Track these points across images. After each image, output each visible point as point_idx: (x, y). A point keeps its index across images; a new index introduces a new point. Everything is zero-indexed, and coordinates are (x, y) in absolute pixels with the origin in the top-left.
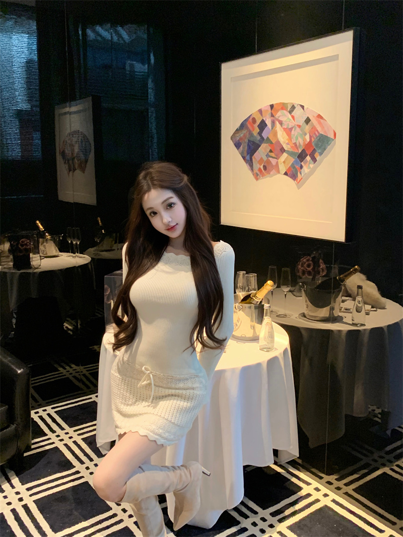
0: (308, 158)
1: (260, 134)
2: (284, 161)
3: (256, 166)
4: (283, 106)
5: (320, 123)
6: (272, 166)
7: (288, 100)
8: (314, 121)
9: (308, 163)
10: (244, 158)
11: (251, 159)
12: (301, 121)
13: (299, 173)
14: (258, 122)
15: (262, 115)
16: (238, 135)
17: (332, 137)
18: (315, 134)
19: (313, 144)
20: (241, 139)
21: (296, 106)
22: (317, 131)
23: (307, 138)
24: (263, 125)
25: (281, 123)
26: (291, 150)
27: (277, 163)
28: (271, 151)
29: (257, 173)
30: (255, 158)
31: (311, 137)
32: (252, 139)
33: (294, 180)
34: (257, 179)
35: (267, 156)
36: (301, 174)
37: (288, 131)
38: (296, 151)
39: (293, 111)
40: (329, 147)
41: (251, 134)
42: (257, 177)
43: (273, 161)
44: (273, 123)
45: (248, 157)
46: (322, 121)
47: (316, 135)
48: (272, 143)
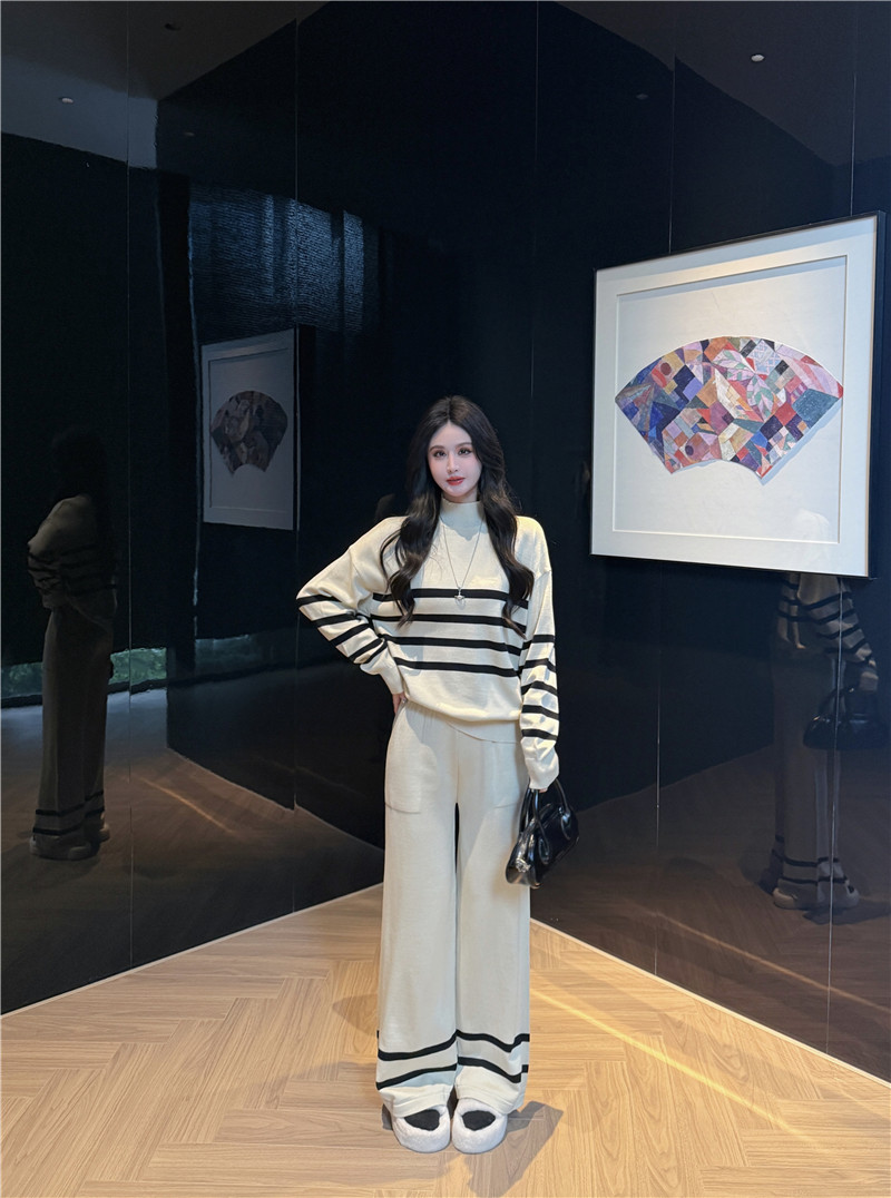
0: (784, 431)
1: (679, 391)
2: (731, 438)
3: (671, 448)
4: (730, 343)
5: (808, 372)
6: (706, 447)
7: (740, 332)
8: (794, 367)
9: (783, 440)
10: (644, 434)
11: (660, 437)
12: (769, 368)
13: (763, 458)
14: (675, 371)
15: (682, 358)
16: (629, 394)
17: (835, 393)
18: (798, 389)
19: (794, 408)
20: (637, 400)
21: (756, 342)
22: (803, 384)
23: (782, 396)
24: (685, 376)
25: (724, 372)
26: (747, 418)
27: (717, 441)
28: (702, 421)
29: (671, 460)
30: (667, 434)
31: (788, 395)
32: (661, 401)
33: (754, 470)
34: (672, 471)
35: (695, 429)
36: (768, 459)
37: (741, 386)
38: (758, 419)
39: (750, 351)
40: (828, 412)
41: (659, 393)
42: (671, 467)
43: (709, 439)
44: (708, 373)
45: (653, 433)
46: (812, 367)
47: (800, 393)
48: (705, 406)
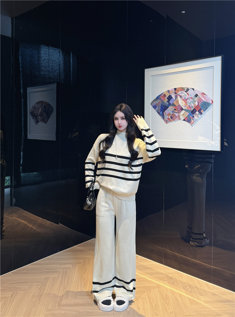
0: (197, 113)
1: (168, 102)
2: (183, 114)
3: (166, 117)
4: (182, 89)
5: (204, 97)
6: (176, 117)
7: (185, 86)
8: (200, 95)
9: (197, 115)
10: (159, 113)
11: (163, 114)
12: (193, 96)
14: (167, 96)
15: (169, 93)
16: (154, 102)
17: (211, 102)
18: (201, 101)
19: (200, 106)
20: (157, 104)
21: (189, 89)
23: (197, 103)
24: (170, 98)
25: (181, 97)
26: (187, 109)
27: (179, 115)
28: (175, 110)
29: (166, 120)
30: (165, 113)
31: (198, 103)
32: (163, 104)
33: (189, 123)
34: (167, 123)
35: (173, 112)
36: (193, 120)
37: (185, 100)
38: (190, 109)
39: (188, 91)
40: (209, 107)
41: (163, 102)
43: (177, 115)
44: (176, 97)
45: (161, 113)
46: (204, 95)
48: (176, 106)
